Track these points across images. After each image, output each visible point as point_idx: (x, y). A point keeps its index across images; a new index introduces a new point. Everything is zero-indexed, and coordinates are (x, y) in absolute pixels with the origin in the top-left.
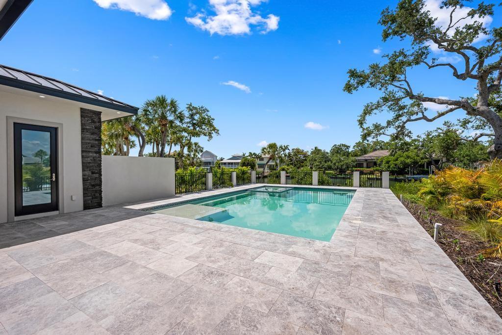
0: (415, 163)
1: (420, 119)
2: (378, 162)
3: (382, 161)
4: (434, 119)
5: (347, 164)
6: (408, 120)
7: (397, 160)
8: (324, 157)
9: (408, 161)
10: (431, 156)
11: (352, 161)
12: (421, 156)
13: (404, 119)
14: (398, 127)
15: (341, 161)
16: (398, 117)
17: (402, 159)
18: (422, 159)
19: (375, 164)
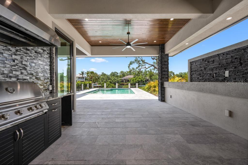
0: (142, 81)
1: (144, 68)
2: (130, 80)
3: (131, 80)
4: (148, 68)
5: (118, 81)
6: (142, 68)
7: (136, 79)
8: (108, 78)
9: (140, 80)
10: (146, 78)
11: (120, 80)
12: (143, 78)
13: (140, 67)
14: (139, 69)
15: (115, 79)
16: (139, 66)
17: (138, 79)
18: (144, 79)
19: (128, 81)
